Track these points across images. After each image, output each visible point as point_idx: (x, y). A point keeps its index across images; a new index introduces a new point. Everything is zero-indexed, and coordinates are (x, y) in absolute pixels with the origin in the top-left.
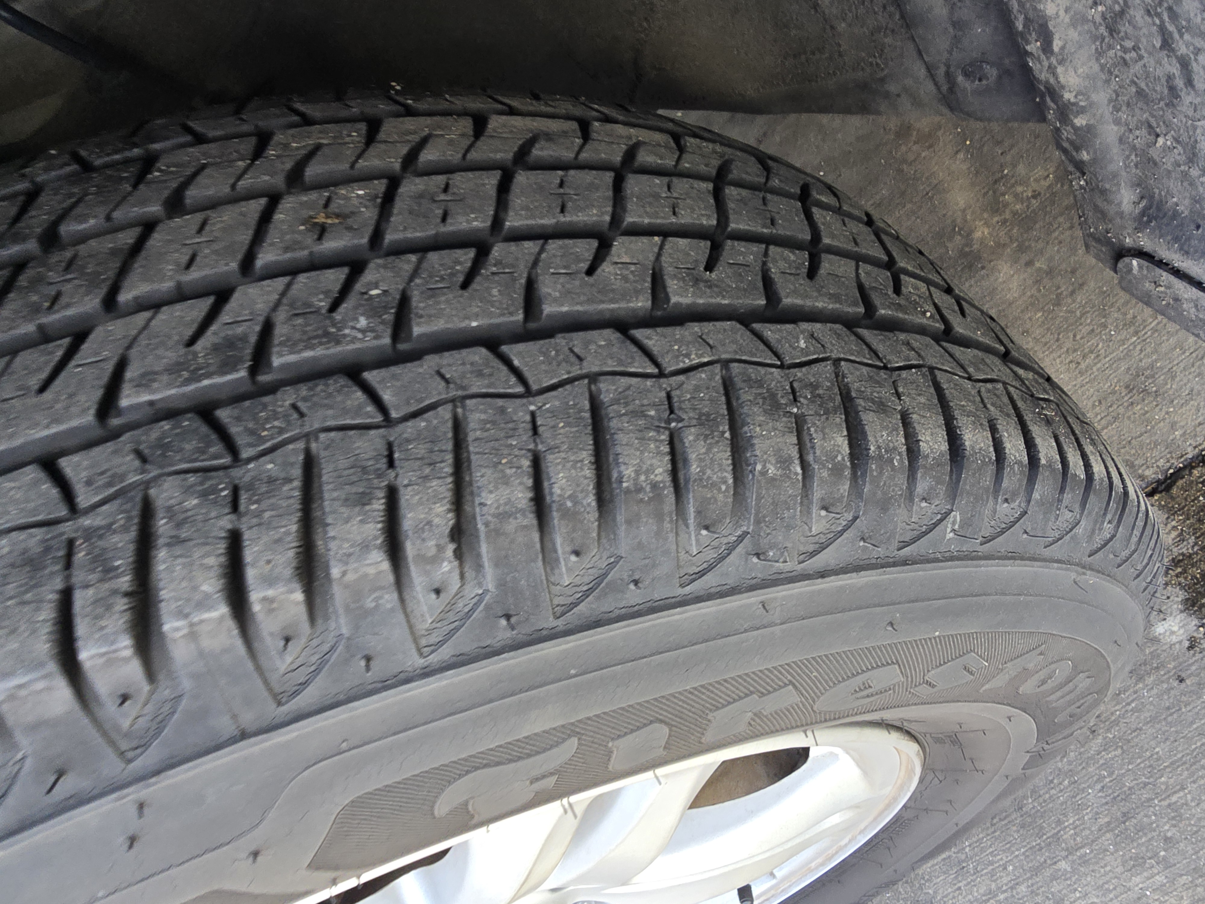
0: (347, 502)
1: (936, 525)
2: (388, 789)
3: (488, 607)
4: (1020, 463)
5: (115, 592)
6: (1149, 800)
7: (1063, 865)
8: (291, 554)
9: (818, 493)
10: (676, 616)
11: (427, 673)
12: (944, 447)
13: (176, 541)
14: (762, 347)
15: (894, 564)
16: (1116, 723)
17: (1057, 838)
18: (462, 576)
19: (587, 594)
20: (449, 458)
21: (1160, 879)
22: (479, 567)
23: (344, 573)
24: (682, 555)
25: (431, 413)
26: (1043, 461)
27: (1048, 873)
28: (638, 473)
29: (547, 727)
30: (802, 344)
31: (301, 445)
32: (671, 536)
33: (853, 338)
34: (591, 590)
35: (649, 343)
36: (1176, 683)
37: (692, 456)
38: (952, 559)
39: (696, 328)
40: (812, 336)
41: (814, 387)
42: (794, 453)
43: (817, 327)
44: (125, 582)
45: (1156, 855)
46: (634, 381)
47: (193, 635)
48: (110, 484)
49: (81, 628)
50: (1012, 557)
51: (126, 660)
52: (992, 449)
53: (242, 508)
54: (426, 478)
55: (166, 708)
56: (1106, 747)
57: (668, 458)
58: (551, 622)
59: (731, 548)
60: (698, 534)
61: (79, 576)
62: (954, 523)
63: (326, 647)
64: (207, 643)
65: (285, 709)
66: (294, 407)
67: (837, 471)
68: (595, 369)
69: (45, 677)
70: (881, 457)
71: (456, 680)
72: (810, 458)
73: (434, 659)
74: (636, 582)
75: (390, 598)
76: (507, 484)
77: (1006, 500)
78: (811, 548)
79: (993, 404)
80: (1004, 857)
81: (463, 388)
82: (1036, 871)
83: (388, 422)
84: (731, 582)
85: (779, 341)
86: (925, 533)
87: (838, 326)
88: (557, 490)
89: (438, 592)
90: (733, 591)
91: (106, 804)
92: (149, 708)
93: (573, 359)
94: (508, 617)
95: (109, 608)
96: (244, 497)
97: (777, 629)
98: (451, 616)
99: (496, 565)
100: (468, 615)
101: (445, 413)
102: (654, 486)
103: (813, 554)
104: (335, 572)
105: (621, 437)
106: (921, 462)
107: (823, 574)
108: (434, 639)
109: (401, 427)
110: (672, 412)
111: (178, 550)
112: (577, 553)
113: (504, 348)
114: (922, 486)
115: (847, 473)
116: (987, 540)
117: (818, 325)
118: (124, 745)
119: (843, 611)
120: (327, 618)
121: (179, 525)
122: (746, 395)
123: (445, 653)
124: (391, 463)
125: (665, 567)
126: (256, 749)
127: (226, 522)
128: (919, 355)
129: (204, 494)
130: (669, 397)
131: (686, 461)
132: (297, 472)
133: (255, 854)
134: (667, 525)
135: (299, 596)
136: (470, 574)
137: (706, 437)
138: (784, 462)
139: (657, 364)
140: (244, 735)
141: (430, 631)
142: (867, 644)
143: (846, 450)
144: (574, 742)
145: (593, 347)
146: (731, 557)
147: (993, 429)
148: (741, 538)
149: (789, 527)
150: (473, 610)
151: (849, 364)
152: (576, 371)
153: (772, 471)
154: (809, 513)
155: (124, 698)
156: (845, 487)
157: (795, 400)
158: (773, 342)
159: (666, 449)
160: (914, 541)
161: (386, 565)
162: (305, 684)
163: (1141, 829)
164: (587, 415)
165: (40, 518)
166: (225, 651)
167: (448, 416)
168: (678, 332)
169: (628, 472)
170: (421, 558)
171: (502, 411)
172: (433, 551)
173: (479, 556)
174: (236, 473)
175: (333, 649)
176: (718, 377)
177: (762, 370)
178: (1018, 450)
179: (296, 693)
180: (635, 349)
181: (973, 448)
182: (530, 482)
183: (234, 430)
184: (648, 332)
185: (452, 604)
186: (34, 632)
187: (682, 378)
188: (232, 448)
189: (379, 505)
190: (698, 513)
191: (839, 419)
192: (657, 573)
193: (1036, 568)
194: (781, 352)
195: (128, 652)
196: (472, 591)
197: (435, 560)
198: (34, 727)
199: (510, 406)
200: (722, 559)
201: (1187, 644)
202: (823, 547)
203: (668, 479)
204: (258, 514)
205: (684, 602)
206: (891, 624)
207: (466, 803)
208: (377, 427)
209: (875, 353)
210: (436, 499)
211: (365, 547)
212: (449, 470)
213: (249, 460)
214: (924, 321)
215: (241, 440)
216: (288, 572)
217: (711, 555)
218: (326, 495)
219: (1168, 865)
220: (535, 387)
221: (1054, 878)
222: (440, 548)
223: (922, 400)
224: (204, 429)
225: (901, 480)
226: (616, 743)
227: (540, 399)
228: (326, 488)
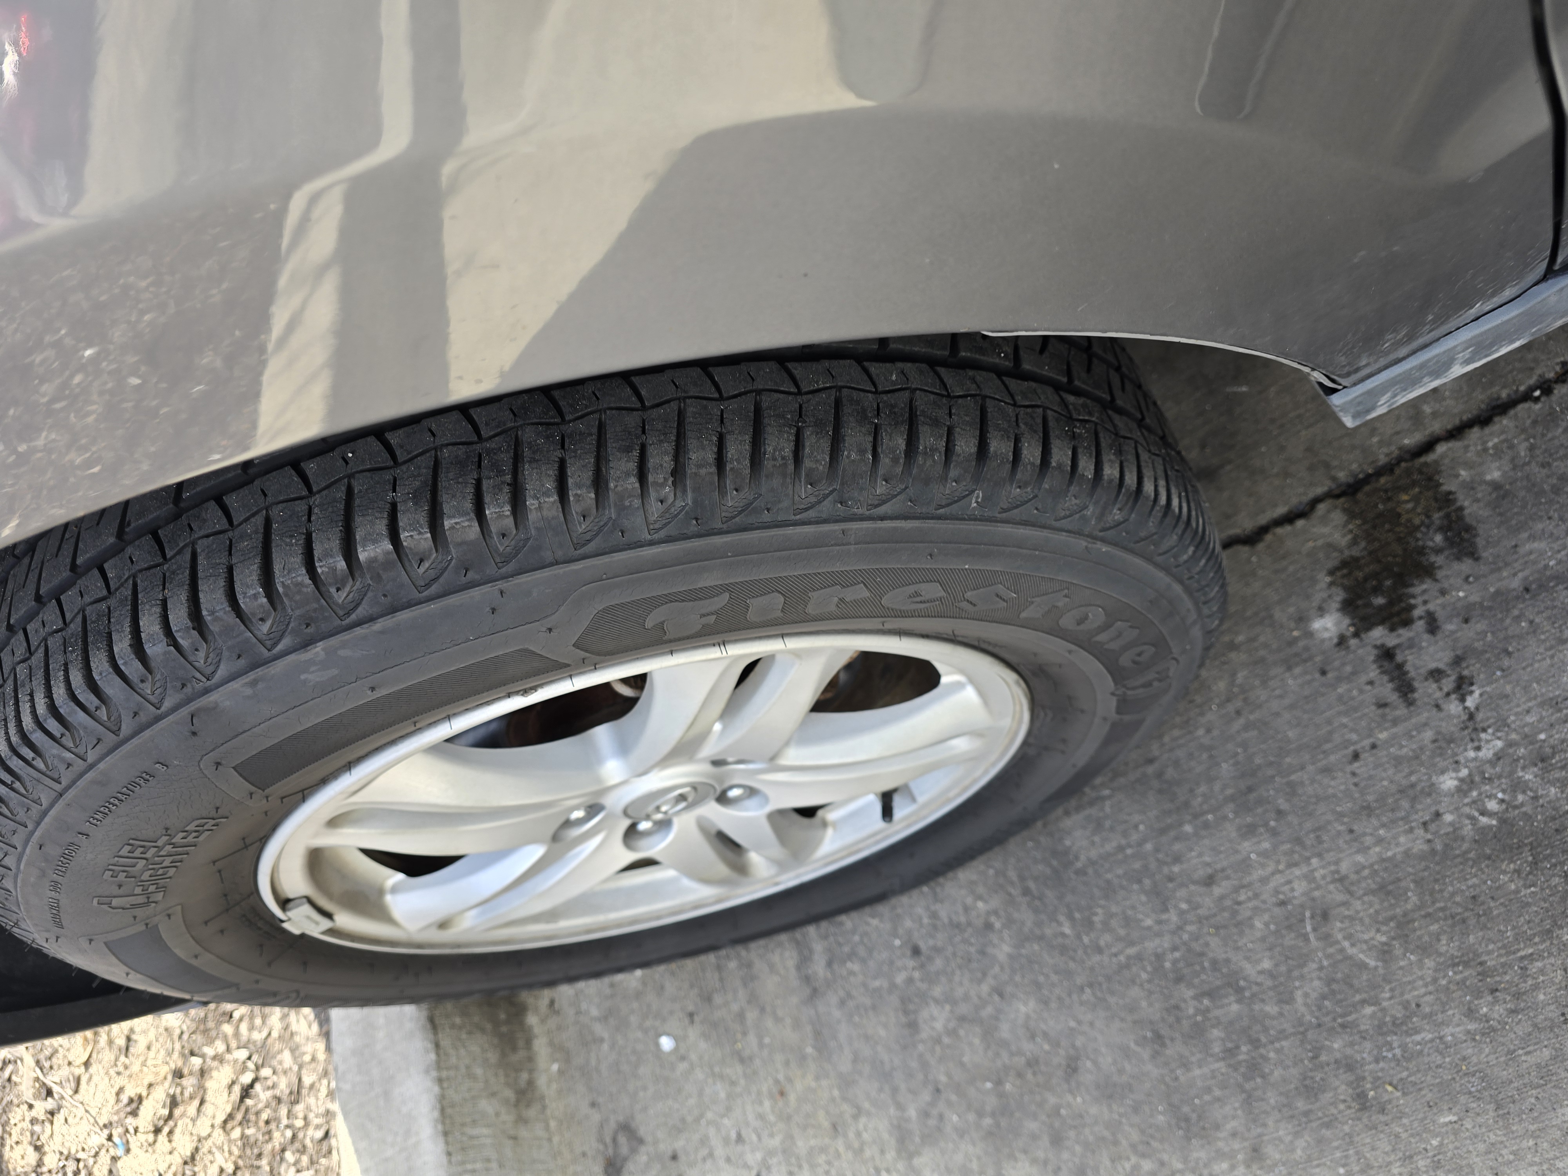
0: (619, 450)
1: (964, 497)
2: (622, 605)
3: (687, 513)
4: (1033, 464)
5: (503, 483)
6: (1273, 777)
7: (1188, 828)
8: (591, 473)
9: (881, 471)
10: (790, 531)
11: (651, 543)
12: (974, 450)
13: (533, 461)
14: (866, 378)
15: (932, 518)
16: (1260, 706)
17: (1187, 804)
18: (675, 495)
19: (740, 513)
20: (675, 431)
21: (1266, 845)
22: (684, 491)
23: (616, 486)
24: (796, 497)
25: (666, 406)
26: (1054, 464)
27: (1172, 834)
28: (774, 450)
29: (712, 584)
30: (894, 377)
31: (597, 416)
32: (791, 487)
33: (932, 374)
34: (743, 511)
35: (795, 372)
36: (1317, 675)
37: (807, 444)
38: (975, 520)
39: (826, 363)
40: (902, 372)
41: (893, 406)
42: (869, 447)
43: (908, 366)
44: (508, 478)
45: (1266, 825)
46: (782, 396)
47: (540, 508)
48: (498, 427)
49: (487, 499)
50: (1025, 523)
51: (507, 516)
52: (1011, 454)
53: (566, 447)
54: (661, 441)
55: (521, 544)
56: (1246, 727)
57: (792, 444)
58: (720, 525)
59: (826, 497)
60: (806, 487)
61: (485, 473)
62: (978, 497)
63: (602, 523)
64: (545, 513)
65: (578, 552)
66: (594, 393)
67: (895, 460)
68: (760, 387)
69: (468, 520)
70: (925, 453)
71: (666, 549)
72: (880, 450)
73: (656, 536)
74: (768, 510)
75: (637, 502)
76: (703, 449)
77: (1020, 487)
78: (876, 502)
79: (1026, 424)
80: (1137, 818)
81: (685, 392)
82: (1163, 831)
83: (644, 408)
84: (824, 516)
85: (878, 375)
86: (956, 502)
87: (924, 365)
88: (729, 455)
89: (662, 502)
90: (825, 521)
91: (486, 588)
92: (513, 543)
93: (749, 378)
94: (697, 519)
95: (501, 490)
96: (567, 441)
97: (852, 547)
98: (667, 515)
99: (693, 491)
100: (676, 516)
101: (674, 405)
102: (783, 458)
103: (876, 506)
104: (612, 485)
105: (769, 429)
106: (954, 458)
107: (882, 518)
108: (657, 526)
109: (649, 412)
110: (800, 416)
111: (534, 465)
112: (737, 490)
113: (711, 369)
114: (953, 473)
115: (902, 461)
116: (1004, 511)
117: (909, 365)
118: (498, 560)
119: (897, 542)
120: (604, 508)
121: (534, 453)
122: (847, 409)
123: (662, 534)
124: (644, 432)
125: (786, 503)
126: (561, 571)
127: (559, 453)
128: (979, 387)
129: (547, 438)
130: (801, 407)
131: (803, 446)
132: (595, 430)
133: (550, 630)
134: (788, 480)
135: (593, 495)
136: (679, 494)
137: (817, 434)
138: (862, 452)
139: (797, 386)
140: (557, 563)
141: (655, 522)
142: (913, 565)
143: (903, 446)
144: (726, 596)
145: (762, 373)
146: (825, 502)
147: (1017, 440)
148: (832, 492)
149: (862, 489)
150: (679, 513)
151: (923, 394)
152: (750, 388)
153: (853, 456)
154: (876, 482)
155: (504, 535)
156: (899, 469)
157: (878, 414)
158: (874, 376)
159: (792, 438)
160: (948, 505)
161: (637, 485)
162: (589, 541)
163: (1260, 802)
164: (752, 415)
165: (463, 440)
166: (553, 518)
167: (676, 408)
168: (814, 366)
169: (770, 449)
170: (655, 483)
171: (705, 407)
172: (662, 480)
173: (685, 486)
174: (563, 428)
175: (605, 524)
176: (833, 398)
177: (862, 394)
178: (1033, 456)
179: (584, 545)
180: (785, 375)
181: (995, 452)
182: (716, 450)
183: (562, 403)
184: (796, 364)
185: (668, 509)
186: (464, 497)
187: (810, 396)
188: (561, 414)
189: (636, 453)
190: (807, 475)
191: (904, 428)
192: (781, 506)
193: (1046, 533)
194: (877, 382)
195: (508, 513)
196: (680, 503)
197: (663, 485)
198: (459, 545)
199: (710, 405)
200: (819, 502)
201: (1335, 641)
202: (884, 502)
203: (791, 456)
204: (575, 451)
205: (795, 524)
206: (931, 555)
207: (662, 623)
208: (637, 410)
209: (944, 385)
210: (666, 453)
211: (628, 474)
212: (674, 438)
213: (570, 421)
214: (997, 361)
215: (566, 410)
216: (589, 482)
217: (813, 499)
218: (609, 445)
219: (1274, 833)
220: (725, 395)
221: (1177, 839)
222: (665, 479)
223: (967, 419)
224: (546, 401)
225: (940, 468)
226: (752, 601)
227: (726, 403)
228: (609, 441)
